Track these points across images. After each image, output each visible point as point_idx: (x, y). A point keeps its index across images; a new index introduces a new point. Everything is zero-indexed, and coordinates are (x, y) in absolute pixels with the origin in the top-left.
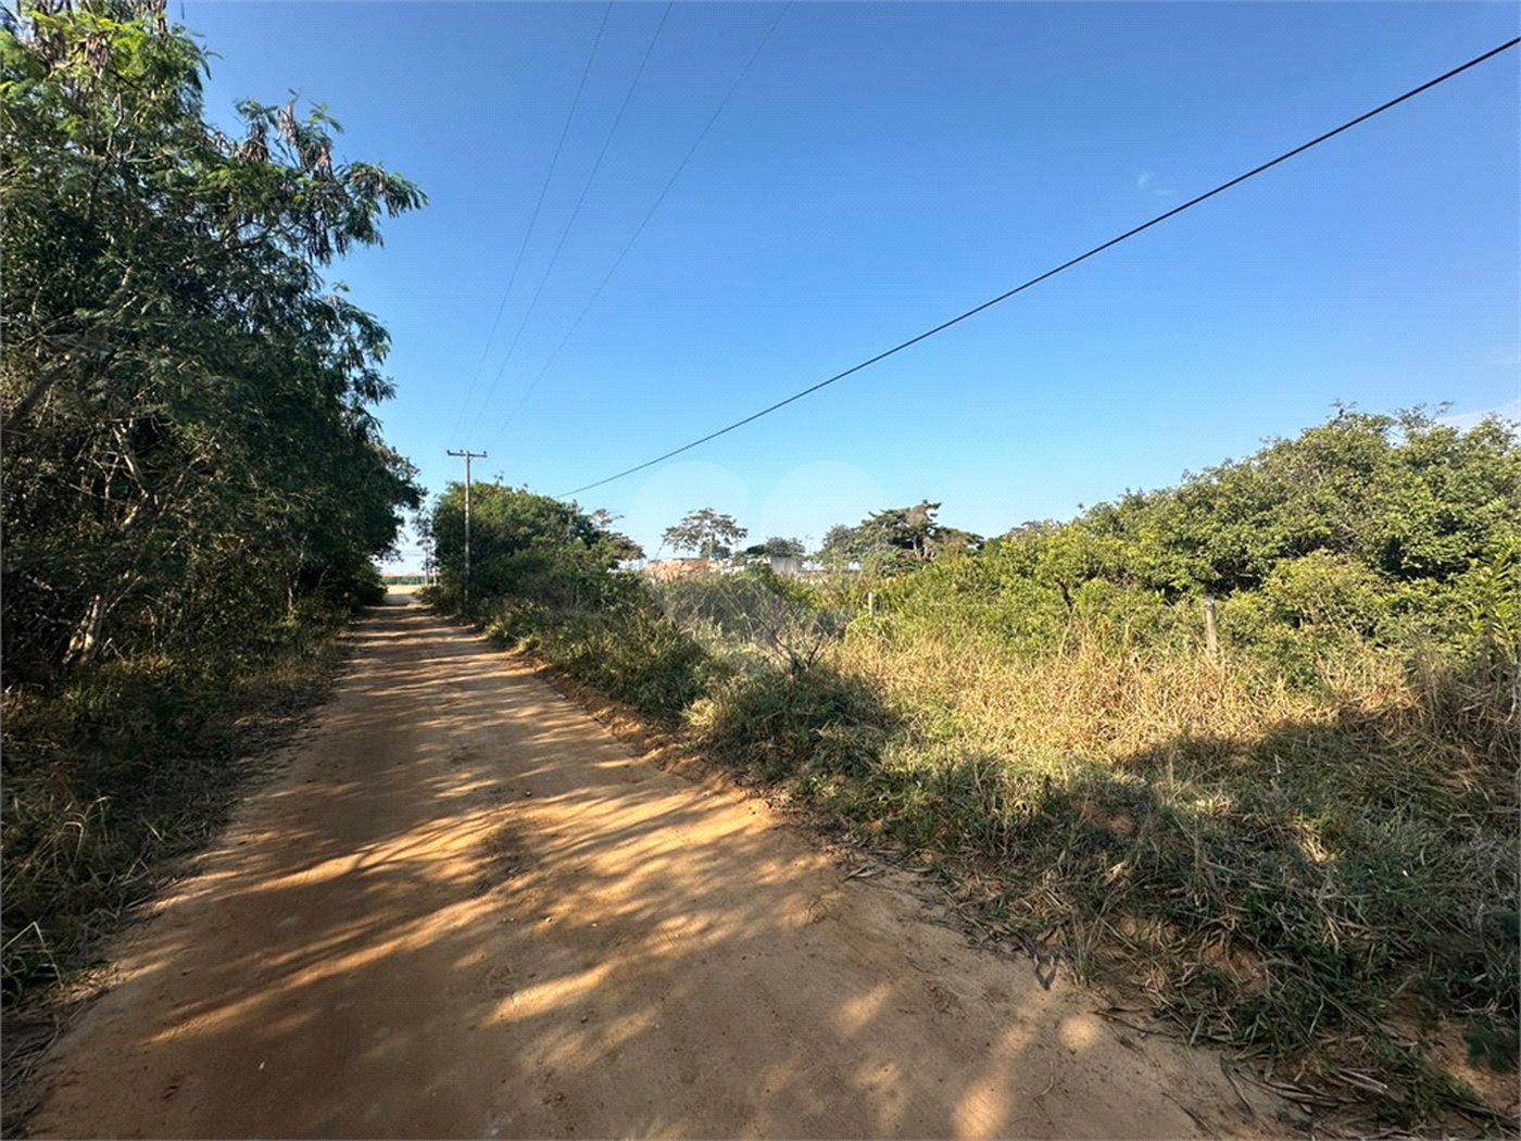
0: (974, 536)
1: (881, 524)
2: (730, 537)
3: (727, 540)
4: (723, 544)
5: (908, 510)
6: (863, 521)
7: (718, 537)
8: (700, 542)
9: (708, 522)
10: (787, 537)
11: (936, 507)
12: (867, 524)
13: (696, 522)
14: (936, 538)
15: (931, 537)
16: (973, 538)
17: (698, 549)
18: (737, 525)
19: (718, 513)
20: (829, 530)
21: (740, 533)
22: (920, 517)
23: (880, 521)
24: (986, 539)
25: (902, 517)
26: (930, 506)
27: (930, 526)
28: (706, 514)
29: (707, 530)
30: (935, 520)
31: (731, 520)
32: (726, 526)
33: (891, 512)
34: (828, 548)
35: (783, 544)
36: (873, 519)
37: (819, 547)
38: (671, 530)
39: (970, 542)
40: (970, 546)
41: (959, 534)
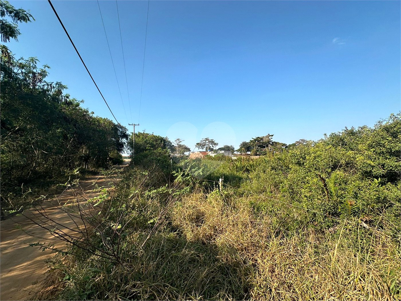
0: (284, 144)
1: (256, 141)
2: (213, 145)
3: (213, 146)
4: (212, 147)
5: (264, 137)
6: (250, 140)
7: (210, 145)
8: (205, 147)
9: (207, 141)
10: (229, 145)
11: (272, 136)
12: (251, 141)
13: (204, 142)
14: (272, 145)
15: (271, 145)
16: (284, 145)
17: (205, 149)
18: (215, 142)
19: (210, 139)
20: (241, 143)
21: (216, 144)
22: (267, 139)
23: (255, 140)
24: (288, 145)
25: (262, 139)
26: (270, 136)
27: (270, 141)
28: (207, 139)
29: (207, 144)
30: (272, 140)
31: (214, 141)
32: (212, 142)
33: (258, 138)
34: (241, 148)
35: (228, 147)
36: (253, 140)
37: (239, 148)
38: (198, 144)
39: (283, 146)
40: (283, 147)
41: (279, 144)
